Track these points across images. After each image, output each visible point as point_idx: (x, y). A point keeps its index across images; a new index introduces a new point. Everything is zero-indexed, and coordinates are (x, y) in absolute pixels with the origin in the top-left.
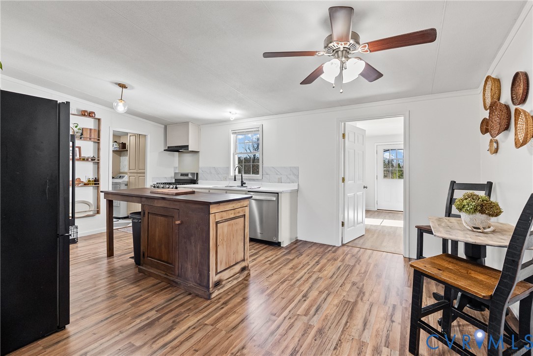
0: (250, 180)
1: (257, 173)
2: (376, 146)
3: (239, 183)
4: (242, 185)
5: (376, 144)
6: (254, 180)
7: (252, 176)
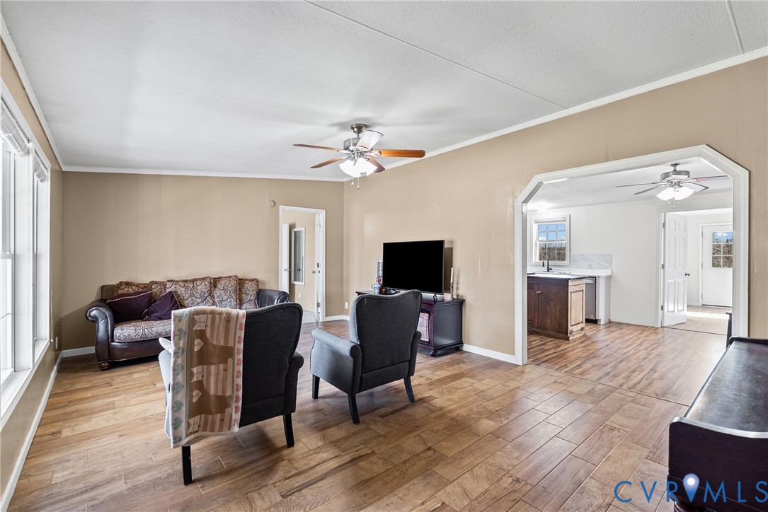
0: (555, 266)
1: (564, 259)
2: (700, 227)
3: (546, 269)
4: (548, 271)
5: (701, 226)
6: (560, 266)
7: (556, 262)
